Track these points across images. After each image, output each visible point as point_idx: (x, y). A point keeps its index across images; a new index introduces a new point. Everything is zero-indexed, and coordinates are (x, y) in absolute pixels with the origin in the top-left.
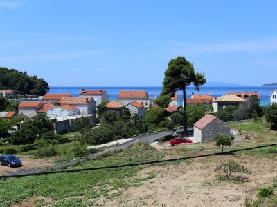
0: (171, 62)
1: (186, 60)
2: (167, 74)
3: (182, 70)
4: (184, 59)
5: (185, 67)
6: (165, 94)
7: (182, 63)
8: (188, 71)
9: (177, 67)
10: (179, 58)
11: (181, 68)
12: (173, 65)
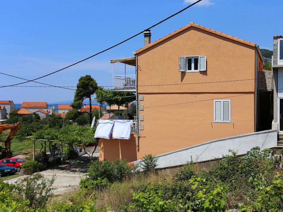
0: (81, 79)
1: (92, 77)
2: (78, 87)
3: (90, 84)
4: (90, 76)
5: (91, 82)
6: (78, 100)
7: (89, 79)
8: (94, 85)
9: (86, 82)
10: (87, 76)
11: (89, 83)
12: (83, 81)
